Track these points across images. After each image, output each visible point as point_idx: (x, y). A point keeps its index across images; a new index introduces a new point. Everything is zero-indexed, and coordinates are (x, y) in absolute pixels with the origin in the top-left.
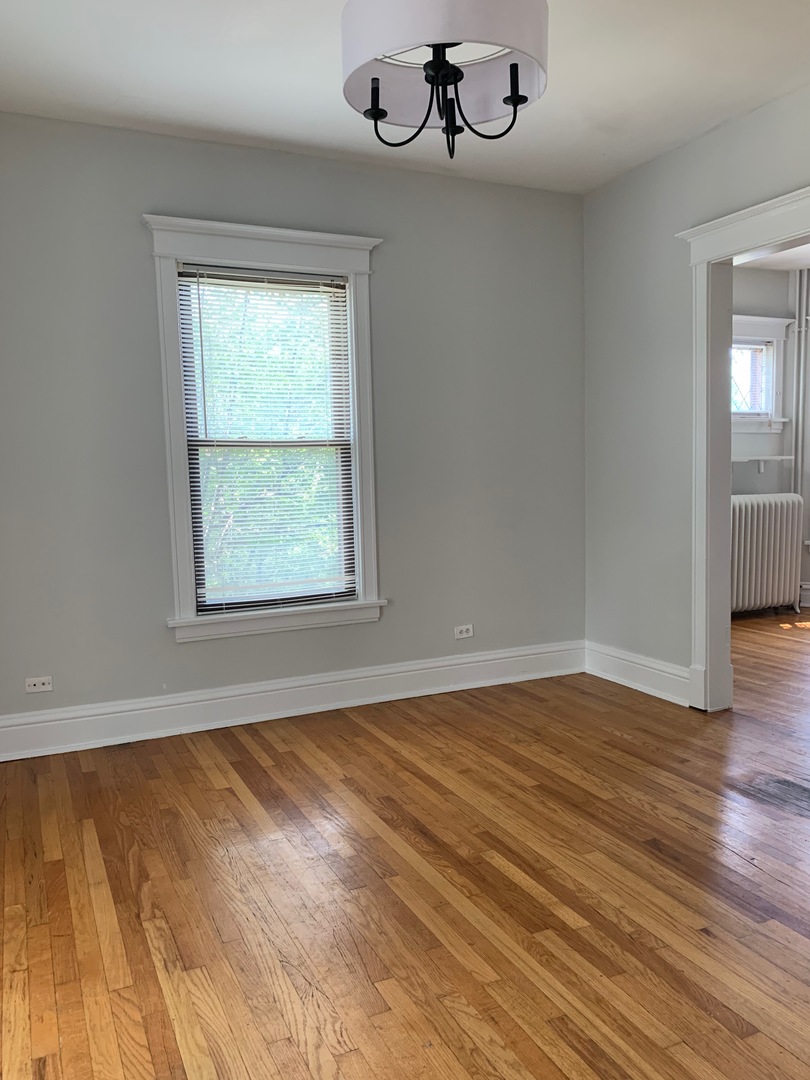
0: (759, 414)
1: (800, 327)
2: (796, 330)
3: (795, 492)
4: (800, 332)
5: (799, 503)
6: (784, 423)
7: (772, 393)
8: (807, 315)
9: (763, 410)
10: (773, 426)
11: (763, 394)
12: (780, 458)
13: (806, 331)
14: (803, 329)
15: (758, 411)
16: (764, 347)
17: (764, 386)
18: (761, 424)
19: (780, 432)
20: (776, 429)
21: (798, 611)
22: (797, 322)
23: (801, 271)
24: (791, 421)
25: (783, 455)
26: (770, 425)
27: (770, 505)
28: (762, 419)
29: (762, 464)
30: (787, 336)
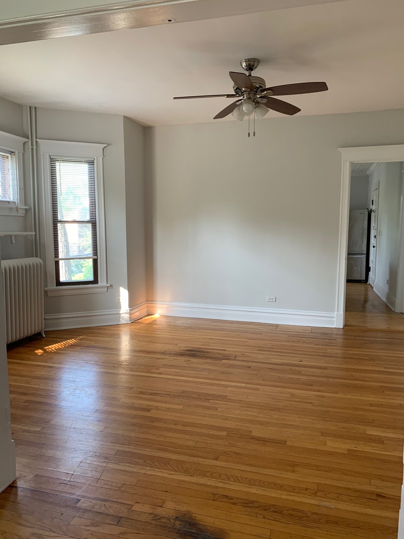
0: (9, 202)
1: (32, 145)
2: (30, 147)
3: (36, 256)
4: (32, 149)
5: (41, 264)
6: (26, 209)
7: (16, 188)
8: (36, 138)
9: (12, 200)
10: (20, 211)
11: (11, 188)
12: (25, 233)
13: (37, 149)
14: (34, 147)
15: (7, 199)
16: (9, 155)
17: (11, 183)
18: (11, 209)
19: (24, 215)
20: (21, 213)
21: (44, 336)
22: (30, 142)
23: (30, 107)
24: (30, 208)
25: (27, 232)
26: (17, 211)
27: (22, 267)
28: (12, 206)
29: (13, 237)
30: (24, 150)
